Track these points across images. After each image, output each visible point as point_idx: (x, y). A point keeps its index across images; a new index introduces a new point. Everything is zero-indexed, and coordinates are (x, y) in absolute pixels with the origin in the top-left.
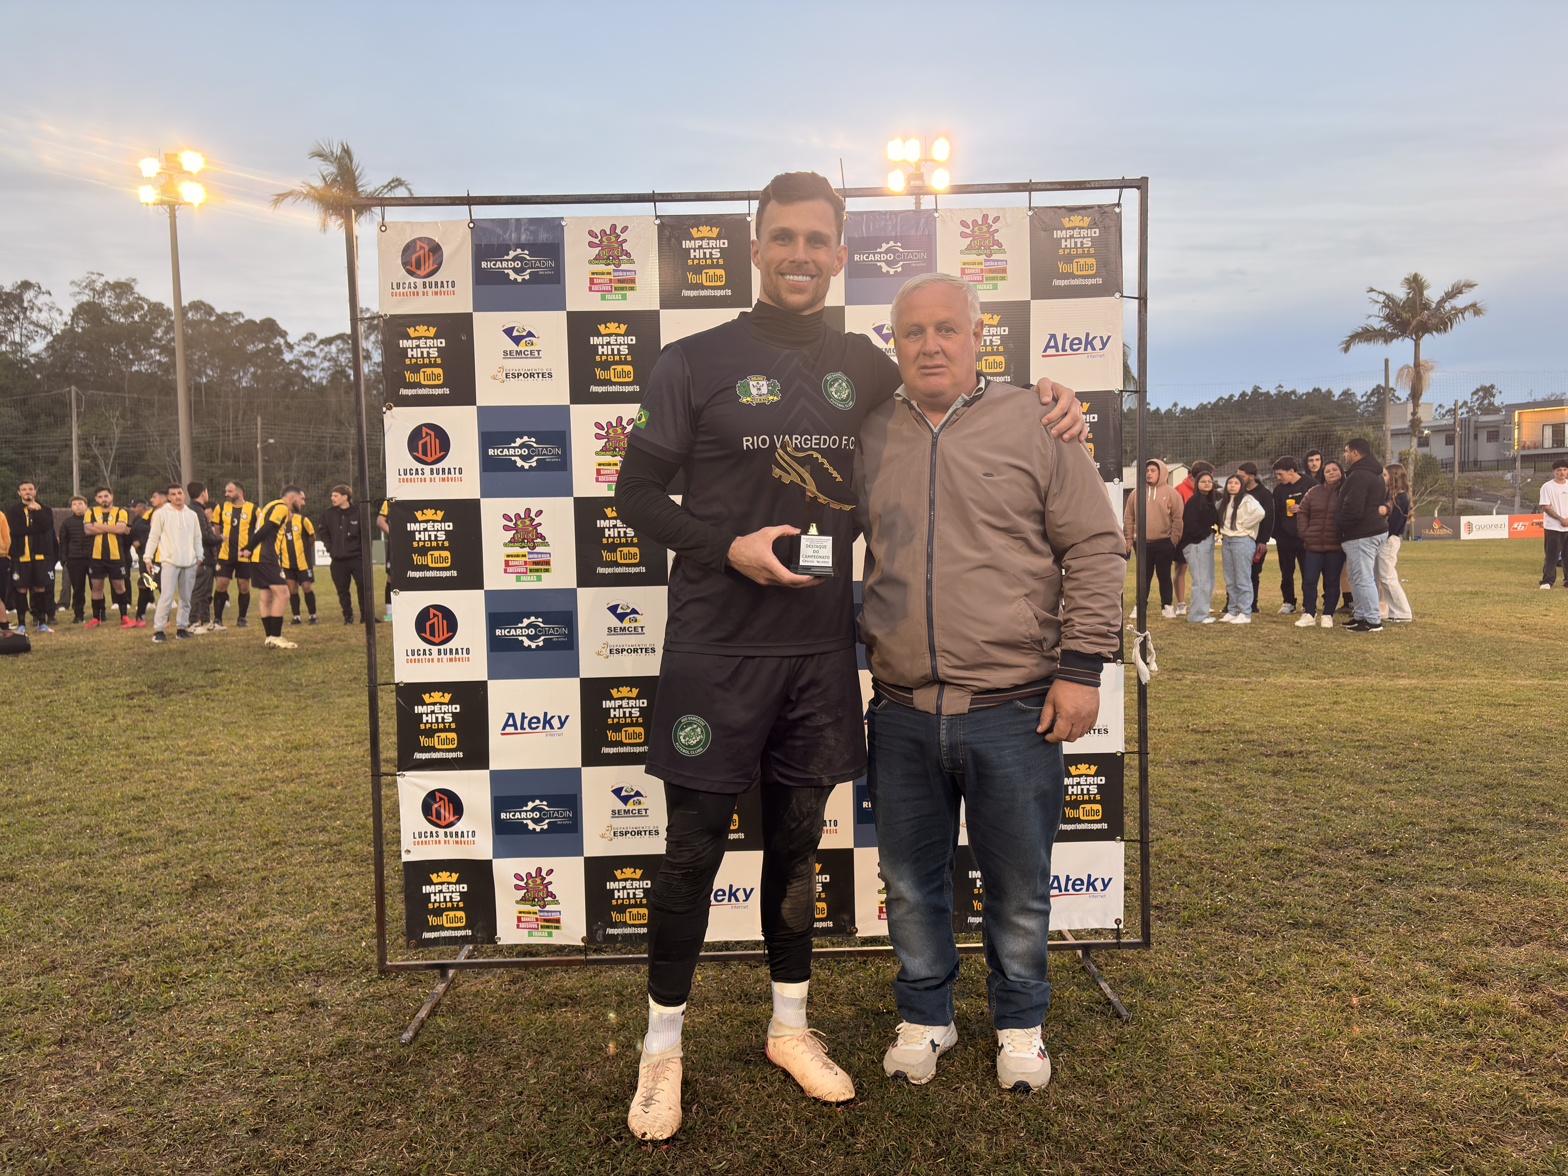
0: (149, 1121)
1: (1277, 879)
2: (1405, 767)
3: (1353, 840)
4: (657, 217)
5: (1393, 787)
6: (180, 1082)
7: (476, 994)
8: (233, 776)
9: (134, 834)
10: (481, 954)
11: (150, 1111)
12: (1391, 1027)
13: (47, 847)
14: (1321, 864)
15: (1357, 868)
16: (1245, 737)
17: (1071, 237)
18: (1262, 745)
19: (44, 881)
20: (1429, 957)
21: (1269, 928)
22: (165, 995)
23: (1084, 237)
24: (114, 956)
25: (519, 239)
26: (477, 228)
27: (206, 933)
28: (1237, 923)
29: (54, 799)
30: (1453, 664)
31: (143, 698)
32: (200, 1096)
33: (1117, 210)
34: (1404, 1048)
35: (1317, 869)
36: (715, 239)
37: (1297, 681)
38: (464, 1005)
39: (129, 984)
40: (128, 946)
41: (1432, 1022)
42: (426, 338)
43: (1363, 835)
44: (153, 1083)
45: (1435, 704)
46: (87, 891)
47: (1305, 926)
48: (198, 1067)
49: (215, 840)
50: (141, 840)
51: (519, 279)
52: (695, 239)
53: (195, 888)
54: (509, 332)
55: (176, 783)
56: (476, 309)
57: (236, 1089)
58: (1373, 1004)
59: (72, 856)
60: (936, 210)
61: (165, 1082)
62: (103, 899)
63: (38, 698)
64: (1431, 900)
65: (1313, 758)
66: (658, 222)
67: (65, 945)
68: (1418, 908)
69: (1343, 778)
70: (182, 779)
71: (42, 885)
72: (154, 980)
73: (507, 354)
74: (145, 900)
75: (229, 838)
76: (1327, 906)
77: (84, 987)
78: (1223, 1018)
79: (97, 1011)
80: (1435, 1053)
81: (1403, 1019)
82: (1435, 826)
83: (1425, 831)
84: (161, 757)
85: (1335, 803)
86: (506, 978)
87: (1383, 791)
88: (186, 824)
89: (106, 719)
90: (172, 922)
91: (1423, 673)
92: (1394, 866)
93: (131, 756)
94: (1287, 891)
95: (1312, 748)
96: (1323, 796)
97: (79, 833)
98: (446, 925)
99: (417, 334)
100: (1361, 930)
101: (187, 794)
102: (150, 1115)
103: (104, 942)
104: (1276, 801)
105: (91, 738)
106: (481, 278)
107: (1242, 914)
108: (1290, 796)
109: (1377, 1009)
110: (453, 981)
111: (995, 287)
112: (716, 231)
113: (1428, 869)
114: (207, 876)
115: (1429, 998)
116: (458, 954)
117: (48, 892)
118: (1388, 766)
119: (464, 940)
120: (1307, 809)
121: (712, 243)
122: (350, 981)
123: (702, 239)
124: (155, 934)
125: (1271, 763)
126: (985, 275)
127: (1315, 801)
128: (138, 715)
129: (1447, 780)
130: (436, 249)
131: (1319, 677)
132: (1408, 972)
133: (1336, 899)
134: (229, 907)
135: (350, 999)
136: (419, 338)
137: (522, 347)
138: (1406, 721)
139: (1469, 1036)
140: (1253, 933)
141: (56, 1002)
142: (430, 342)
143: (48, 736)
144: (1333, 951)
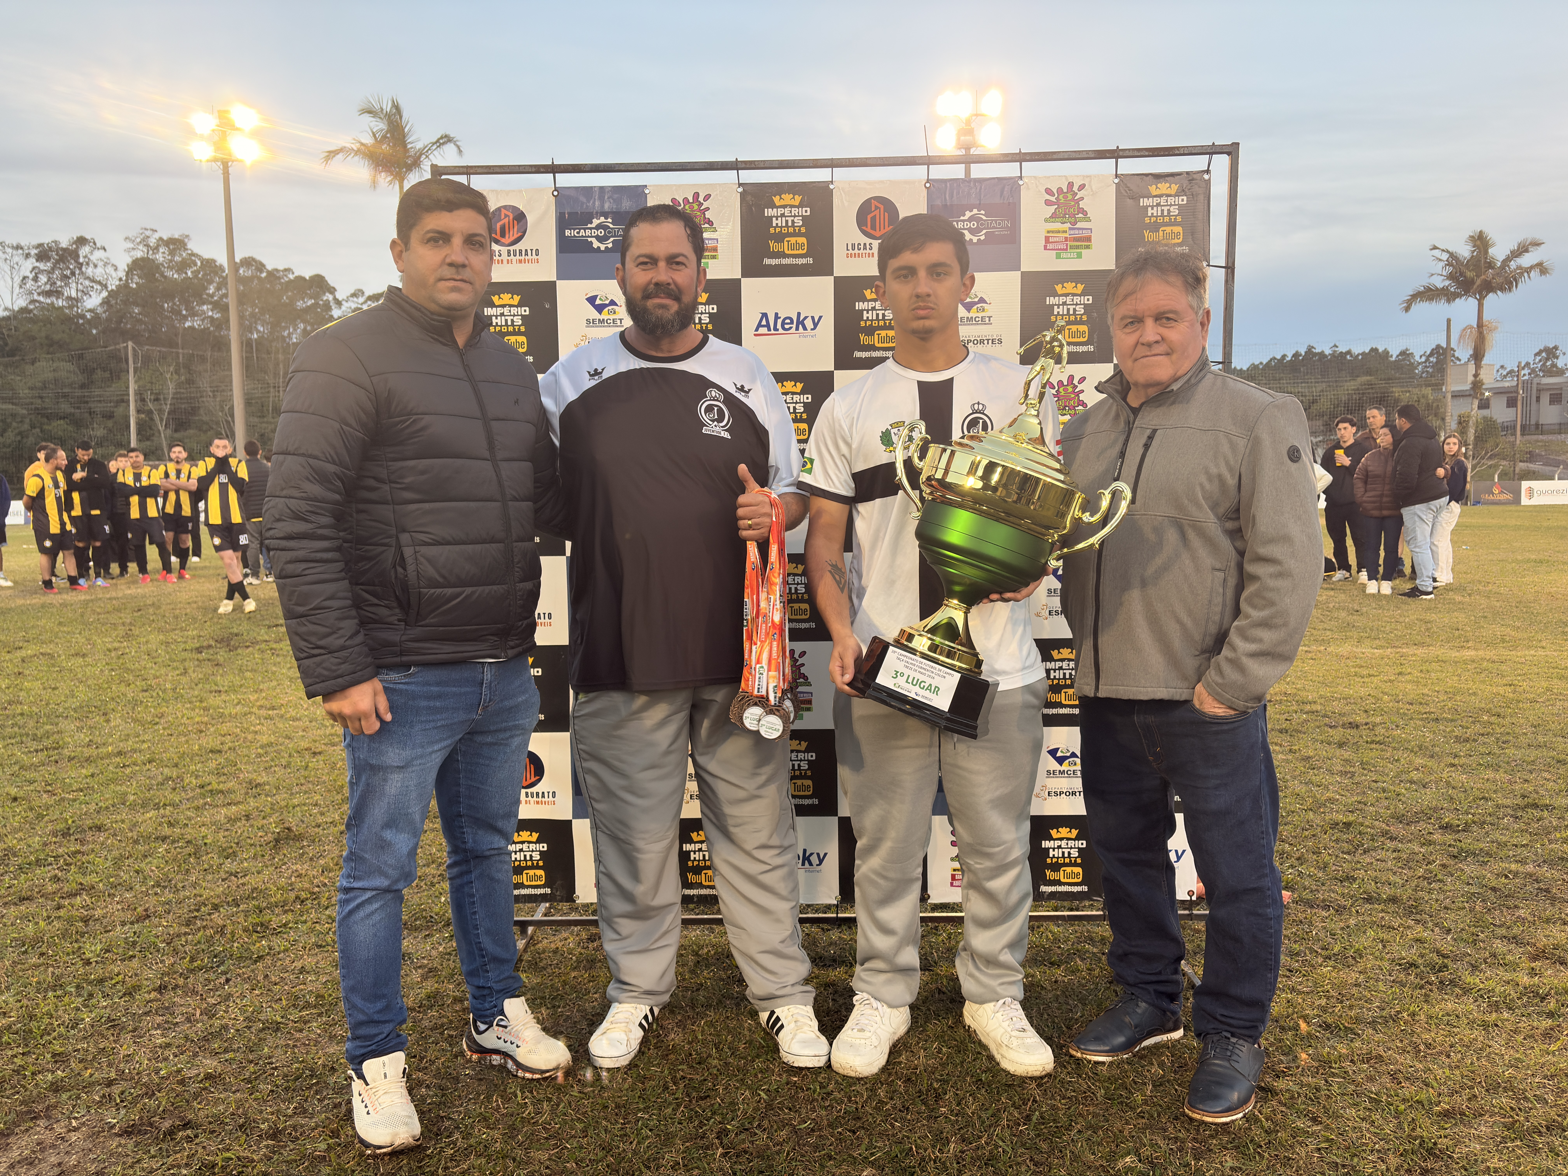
0: (252, 1068)
1: (1349, 853)
2: (1475, 740)
3: (1424, 815)
4: (740, 185)
5: (1463, 760)
6: (278, 1029)
7: (556, 951)
8: (304, 730)
9: (215, 786)
10: (558, 911)
11: (251, 1057)
12: (1468, 1005)
13: (132, 798)
14: (1392, 839)
15: (1430, 843)
16: (1308, 708)
17: (1158, 205)
18: (1325, 716)
19: (132, 831)
20: (1506, 934)
21: (1343, 902)
22: (258, 945)
23: (1171, 205)
24: (206, 905)
25: (603, 206)
26: (561, 195)
27: (291, 884)
28: (1310, 896)
29: (134, 751)
30: (1520, 635)
31: (211, 651)
32: (298, 1044)
33: (1206, 177)
34: (1485, 1026)
35: (1389, 844)
36: (798, 207)
37: (1359, 650)
38: (545, 962)
39: (223, 934)
40: (219, 896)
41: (1512, 1000)
42: (511, 306)
43: (1435, 809)
44: (253, 1030)
45: (1503, 676)
46: (173, 842)
47: (1379, 900)
48: (294, 1015)
49: (292, 794)
50: (222, 792)
51: (603, 247)
52: (777, 207)
53: (277, 841)
54: (592, 300)
55: (250, 737)
56: (559, 277)
57: (332, 1037)
58: (1451, 981)
59: (157, 807)
60: (1021, 178)
61: (264, 1029)
62: (190, 849)
63: (109, 650)
64: (1506, 877)
65: (1380, 730)
66: (740, 190)
67: (156, 894)
68: (1493, 884)
69: (1412, 751)
70: (256, 732)
71: (130, 835)
72: (245, 930)
73: (590, 323)
74: (231, 851)
75: (306, 792)
76: (1401, 882)
77: (179, 936)
78: (1300, 993)
79: (192, 960)
80: (1516, 1031)
81: (1482, 996)
82: (1508, 802)
83: (1498, 806)
84: (234, 712)
85: (1404, 777)
86: (584, 935)
87: (1453, 765)
88: (263, 778)
89: (178, 672)
90: (259, 873)
91: (1491, 644)
92: (1467, 841)
93: (205, 709)
94: (1359, 866)
95: (1378, 720)
96: (1392, 769)
97: (162, 784)
98: (526, 883)
99: (501, 302)
100: (1436, 906)
101: (262, 747)
102: (251, 1062)
103: (195, 892)
104: (1343, 774)
105: (164, 691)
106: (565, 246)
107: (1314, 888)
108: (1357, 769)
109: (1455, 986)
110: (532, 938)
111: (1079, 256)
112: (798, 199)
113: (1501, 845)
114: (289, 829)
115: (1508, 976)
116: (535, 911)
117: (136, 842)
118: (1458, 739)
119: (543, 898)
120: (1376, 782)
121: (795, 211)
122: (432, 936)
123: (784, 207)
124: (243, 884)
125: (1337, 734)
126: (1069, 243)
127: (1383, 774)
128: (208, 668)
129: (1519, 754)
130: (520, 217)
131: (1382, 647)
132: (1485, 949)
133: (1410, 874)
134: (311, 859)
135: (434, 953)
136: (503, 306)
137: (605, 315)
138: (1475, 694)
139: (1551, 1015)
140: (1327, 908)
141: (152, 950)
142: (514, 310)
143: (123, 688)
144: (1409, 927)
